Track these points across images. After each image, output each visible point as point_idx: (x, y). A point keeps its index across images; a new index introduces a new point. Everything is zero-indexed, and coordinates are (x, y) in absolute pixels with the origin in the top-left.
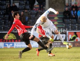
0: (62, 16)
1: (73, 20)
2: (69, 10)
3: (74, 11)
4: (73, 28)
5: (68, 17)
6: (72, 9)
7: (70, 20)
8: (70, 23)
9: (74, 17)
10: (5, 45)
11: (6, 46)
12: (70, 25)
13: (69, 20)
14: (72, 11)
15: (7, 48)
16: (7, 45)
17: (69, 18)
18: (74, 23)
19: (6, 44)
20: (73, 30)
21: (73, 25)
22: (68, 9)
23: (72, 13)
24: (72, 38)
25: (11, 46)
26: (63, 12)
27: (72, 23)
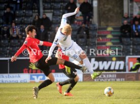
0: (119, 34)
1: (135, 39)
2: (129, 24)
3: (136, 26)
4: (136, 51)
5: (128, 34)
6: (134, 23)
7: (131, 40)
8: (130, 45)
9: (137, 34)
10: (31, 78)
11: (34, 79)
12: (131, 46)
13: (129, 40)
14: (134, 26)
15: (35, 82)
16: (35, 77)
17: (130, 37)
18: (136, 44)
19: (33, 77)
20: (136, 55)
21: (135, 47)
22: (128, 22)
23: (134, 28)
24: (133, 68)
25: (40, 79)
26: (120, 26)
27: (134, 44)
